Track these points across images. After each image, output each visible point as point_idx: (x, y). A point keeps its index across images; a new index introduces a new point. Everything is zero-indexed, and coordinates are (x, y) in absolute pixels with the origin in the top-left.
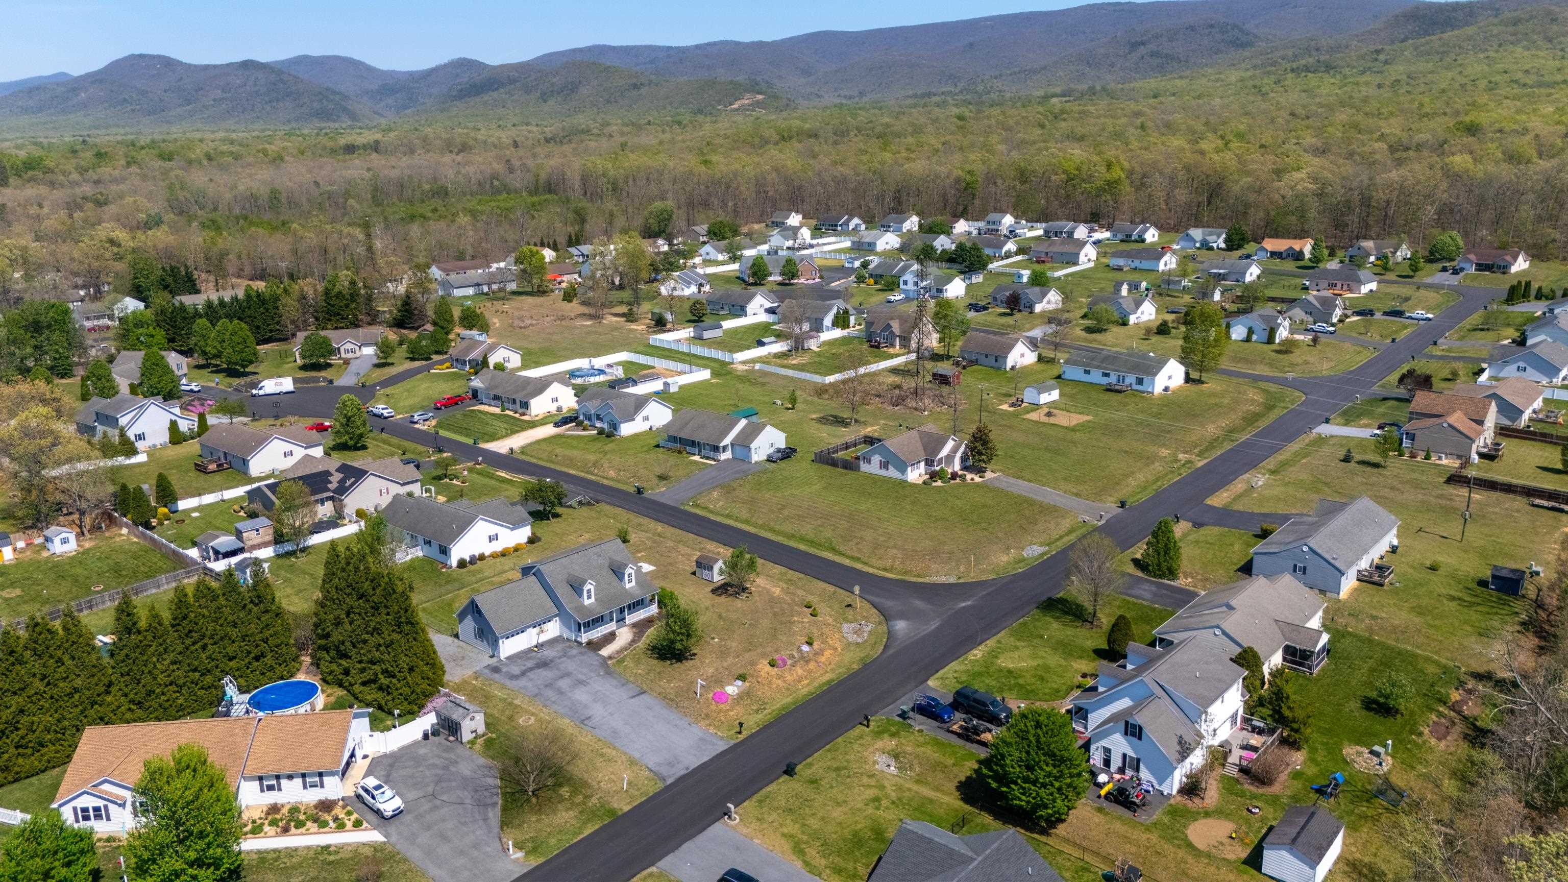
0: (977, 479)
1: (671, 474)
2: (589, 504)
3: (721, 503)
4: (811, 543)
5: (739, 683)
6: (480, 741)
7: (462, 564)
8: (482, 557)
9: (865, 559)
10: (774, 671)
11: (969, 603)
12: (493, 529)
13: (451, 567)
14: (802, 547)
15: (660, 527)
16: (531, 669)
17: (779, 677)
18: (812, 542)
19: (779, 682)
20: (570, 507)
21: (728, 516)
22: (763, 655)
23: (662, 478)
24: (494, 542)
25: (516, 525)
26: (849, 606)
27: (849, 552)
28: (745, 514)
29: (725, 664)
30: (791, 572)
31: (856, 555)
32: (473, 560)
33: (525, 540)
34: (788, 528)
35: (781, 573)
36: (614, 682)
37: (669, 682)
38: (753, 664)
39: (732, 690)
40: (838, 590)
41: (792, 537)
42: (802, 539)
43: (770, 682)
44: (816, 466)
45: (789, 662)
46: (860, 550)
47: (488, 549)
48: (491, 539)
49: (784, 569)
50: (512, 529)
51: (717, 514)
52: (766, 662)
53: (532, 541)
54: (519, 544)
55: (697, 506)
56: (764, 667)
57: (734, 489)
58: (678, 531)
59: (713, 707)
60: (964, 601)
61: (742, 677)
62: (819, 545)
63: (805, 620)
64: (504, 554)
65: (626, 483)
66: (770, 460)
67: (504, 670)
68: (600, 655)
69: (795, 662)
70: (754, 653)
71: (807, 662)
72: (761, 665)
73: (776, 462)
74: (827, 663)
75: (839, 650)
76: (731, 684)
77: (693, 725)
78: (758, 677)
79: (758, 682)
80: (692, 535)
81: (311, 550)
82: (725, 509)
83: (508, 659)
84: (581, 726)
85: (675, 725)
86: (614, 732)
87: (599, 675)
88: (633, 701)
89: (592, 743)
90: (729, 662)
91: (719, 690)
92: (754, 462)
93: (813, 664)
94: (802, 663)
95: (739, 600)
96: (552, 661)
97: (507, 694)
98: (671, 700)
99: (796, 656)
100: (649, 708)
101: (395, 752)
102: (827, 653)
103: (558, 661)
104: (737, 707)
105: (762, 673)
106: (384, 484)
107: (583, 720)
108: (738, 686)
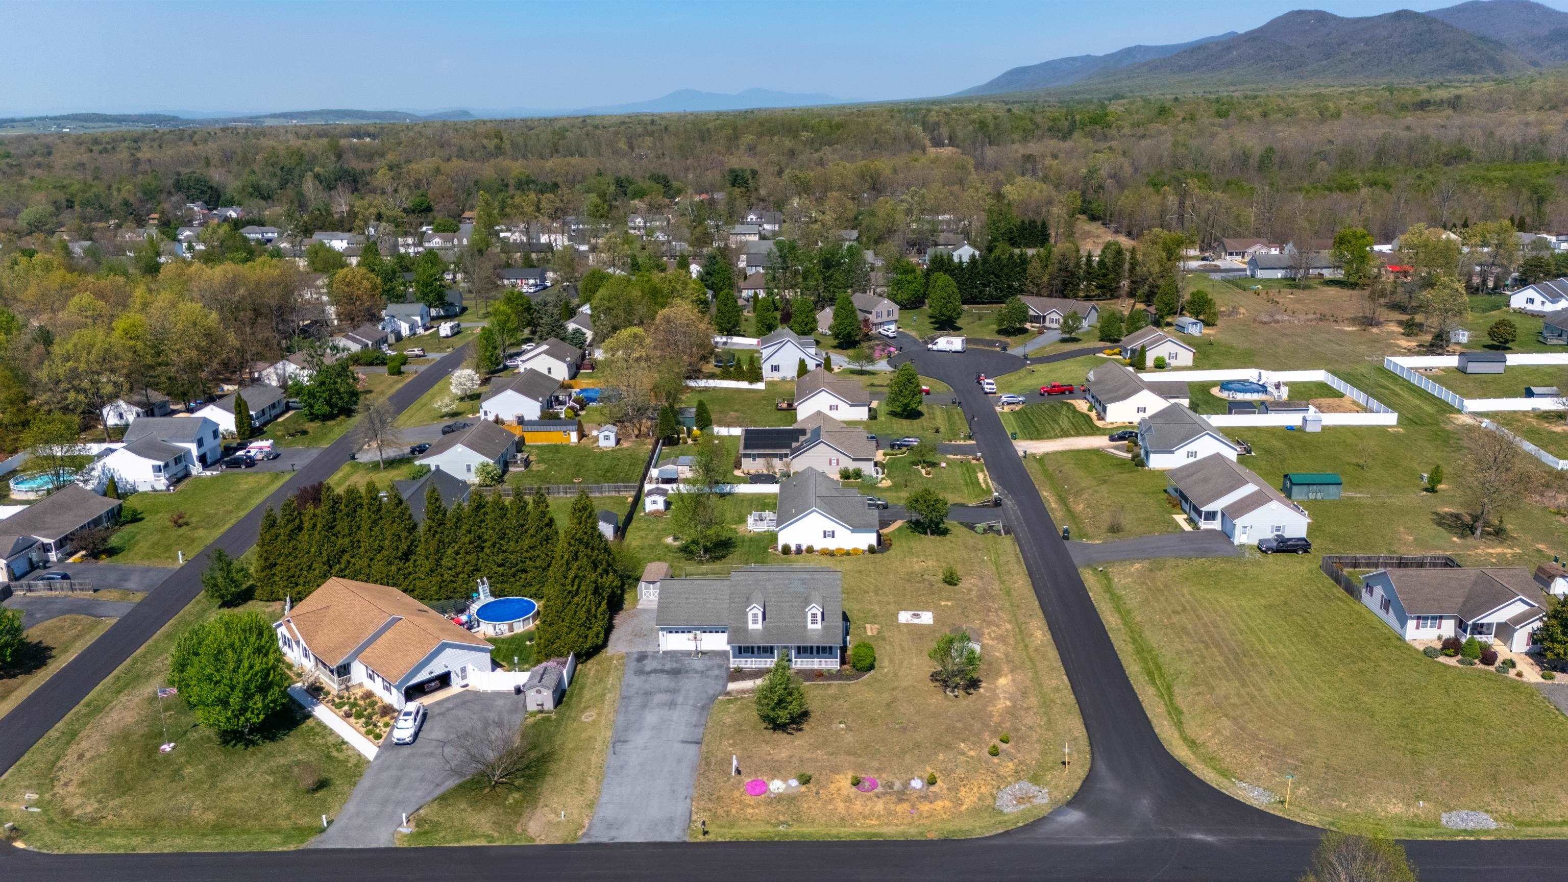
0: (1534, 679)
1: (1128, 528)
2: (996, 531)
3: (1128, 580)
5: (794, 783)
6: (539, 716)
7: (786, 550)
8: (810, 550)
10: (851, 791)
11: (1210, 839)
12: (830, 525)
13: (777, 550)
16: (662, 671)
17: (848, 800)
19: (842, 805)
20: (974, 528)
22: (858, 767)
23: (1115, 529)
24: (829, 539)
26: (1066, 763)
27: (1179, 701)
28: (1133, 602)
32: (799, 551)
33: (866, 547)
36: (694, 719)
38: (836, 770)
39: (776, 786)
40: (1083, 738)
43: (831, 800)
45: (879, 789)
46: (1196, 704)
47: (820, 544)
48: (826, 535)
49: (1064, 685)
50: (853, 532)
52: (850, 774)
53: (871, 550)
54: (856, 550)
55: (1101, 573)
56: (844, 782)
57: (1161, 569)
59: (736, 794)
60: (1209, 832)
61: (805, 780)
63: (972, 753)
64: (831, 554)
67: (645, 662)
68: (725, 686)
69: (884, 794)
70: (851, 758)
71: (901, 800)
72: (842, 776)
73: (1265, 552)
74: (925, 815)
75: (964, 807)
76: (785, 780)
77: (688, 800)
78: (824, 787)
79: (817, 793)
80: (1037, 603)
81: (728, 497)
82: (1125, 589)
83: (665, 653)
84: (610, 746)
85: (674, 792)
86: (622, 767)
87: (694, 706)
88: (678, 747)
89: (593, 766)
90: (814, 755)
91: (765, 779)
92: (1236, 543)
93: (906, 806)
94: (894, 798)
95: (943, 695)
96: (687, 672)
97: (613, 685)
98: (708, 764)
99: (895, 788)
100: (679, 761)
101: (485, 693)
102: (939, 804)
103: (691, 674)
104: (762, 808)
105: (832, 786)
106: (835, 455)
107: (619, 741)
108: (789, 786)
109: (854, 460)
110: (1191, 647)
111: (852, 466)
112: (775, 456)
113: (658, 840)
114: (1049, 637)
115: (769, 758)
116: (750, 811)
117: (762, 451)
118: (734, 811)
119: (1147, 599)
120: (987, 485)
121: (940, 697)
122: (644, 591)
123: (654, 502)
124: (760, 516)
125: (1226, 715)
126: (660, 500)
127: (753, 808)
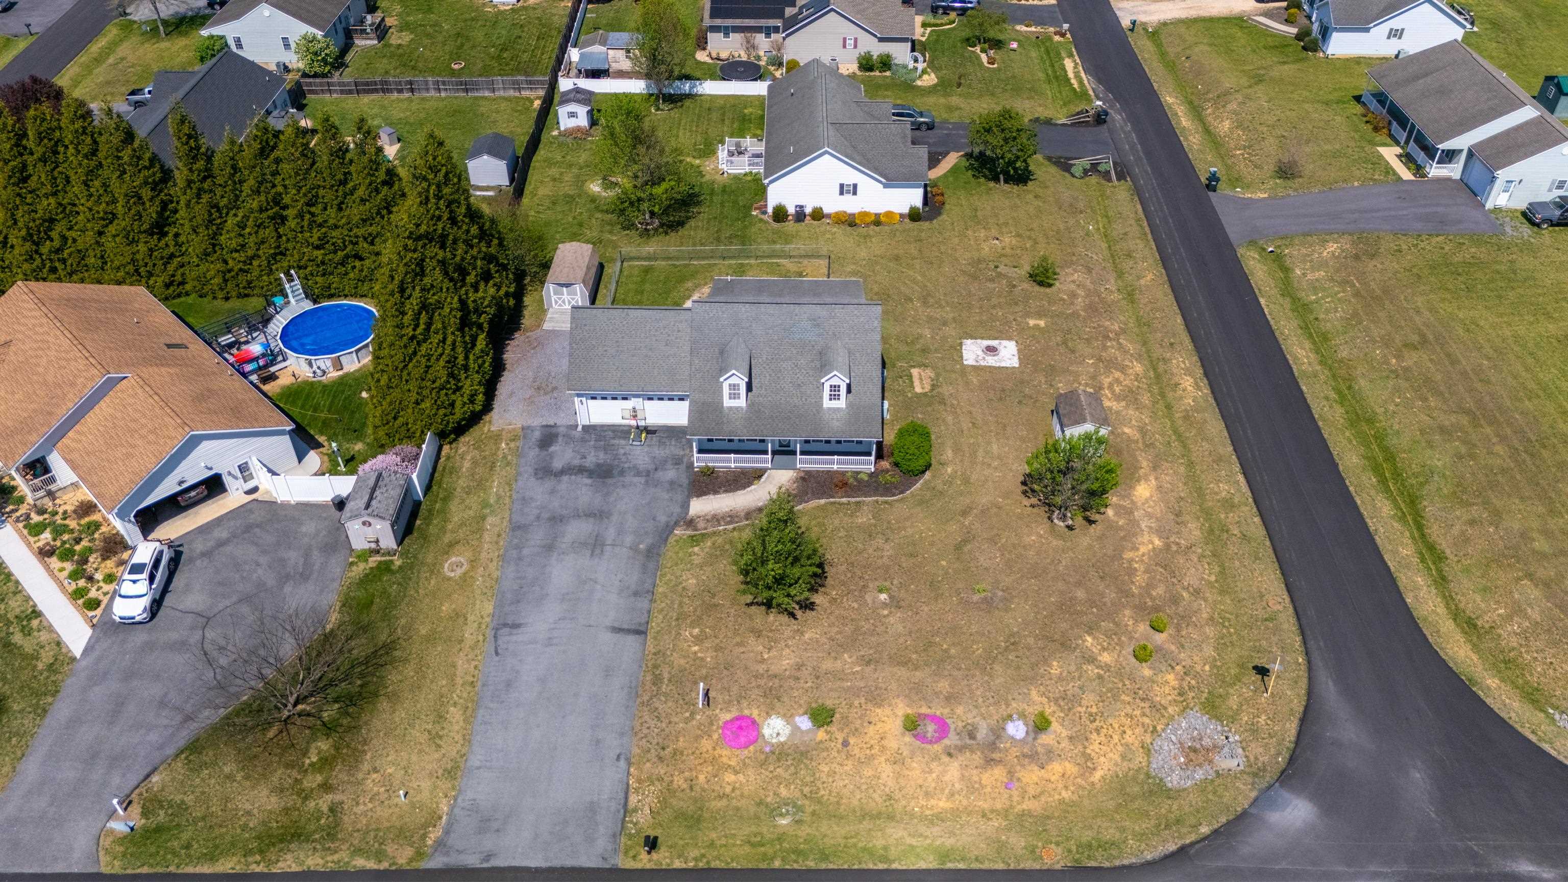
1: (1308, 171)
2: (1104, 174)
3: (1318, 275)
4: (1383, 458)
5: (804, 723)
6: (374, 560)
7: (780, 214)
8: (818, 214)
10: (904, 742)
11: (1547, 874)
12: (850, 175)
13: (765, 213)
15: (1150, 277)
16: (581, 470)
17: (898, 759)
18: (1390, 457)
19: (887, 770)
20: (1068, 168)
22: (916, 691)
23: (1286, 171)
24: (848, 197)
25: (891, 180)
26: (1262, 672)
27: (1434, 531)
28: (1335, 318)
29: (827, 665)
30: (1246, 509)
31: (1444, 545)
32: (800, 216)
33: (906, 210)
34: (1376, 396)
35: (1224, 501)
36: (633, 578)
37: (698, 640)
38: (876, 697)
39: (775, 728)
40: (1283, 615)
41: (1362, 420)
42: (1375, 438)
43: (871, 758)
45: (952, 740)
47: (834, 204)
48: (842, 190)
50: (886, 186)
51: (1287, 293)
52: (902, 709)
53: (914, 216)
54: (889, 214)
55: (1275, 257)
56: (890, 719)
57: (1376, 255)
59: (706, 744)
60: (1541, 856)
61: (824, 715)
63: (1106, 658)
64: (849, 221)
65: (1217, 156)
66: (1529, 216)
67: (553, 449)
68: (686, 506)
69: (961, 749)
70: (902, 672)
71: (990, 762)
72: (888, 711)
73: (1538, 225)
74: (1031, 791)
75: (1098, 775)
76: (788, 718)
77: (622, 763)
78: (856, 732)
79: (845, 744)
80: (1179, 319)
81: (687, 103)
82: (1315, 290)
83: (586, 428)
84: (490, 633)
85: (598, 742)
86: (509, 684)
87: (634, 548)
88: (608, 637)
89: (459, 681)
90: (838, 664)
91: (755, 713)
92: (1489, 205)
93: (999, 773)
94: (977, 758)
95: (1046, 525)
96: (622, 473)
97: (499, 497)
98: (657, 680)
99: (980, 736)
100: (608, 672)
101: (285, 506)
102: (1056, 768)
103: (628, 479)
104: (750, 772)
105: (871, 730)
106: (851, 31)
107: (505, 625)
108: (796, 728)
109: (881, 40)
110: (1448, 420)
111: (877, 49)
112: (758, 29)
113: (569, 863)
114: (1207, 391)
115: (761, 668)
116: (730, 777)
117: (738, 22)
118: (702, 778)
119: (1355, 314)
120: (1081, 82)
121: (1042, 529)
122: (554, 298)
123: (572, 115)
124: (738, 145)
125: (1530, 576)
126: (582, 111)
127: (736, 773)
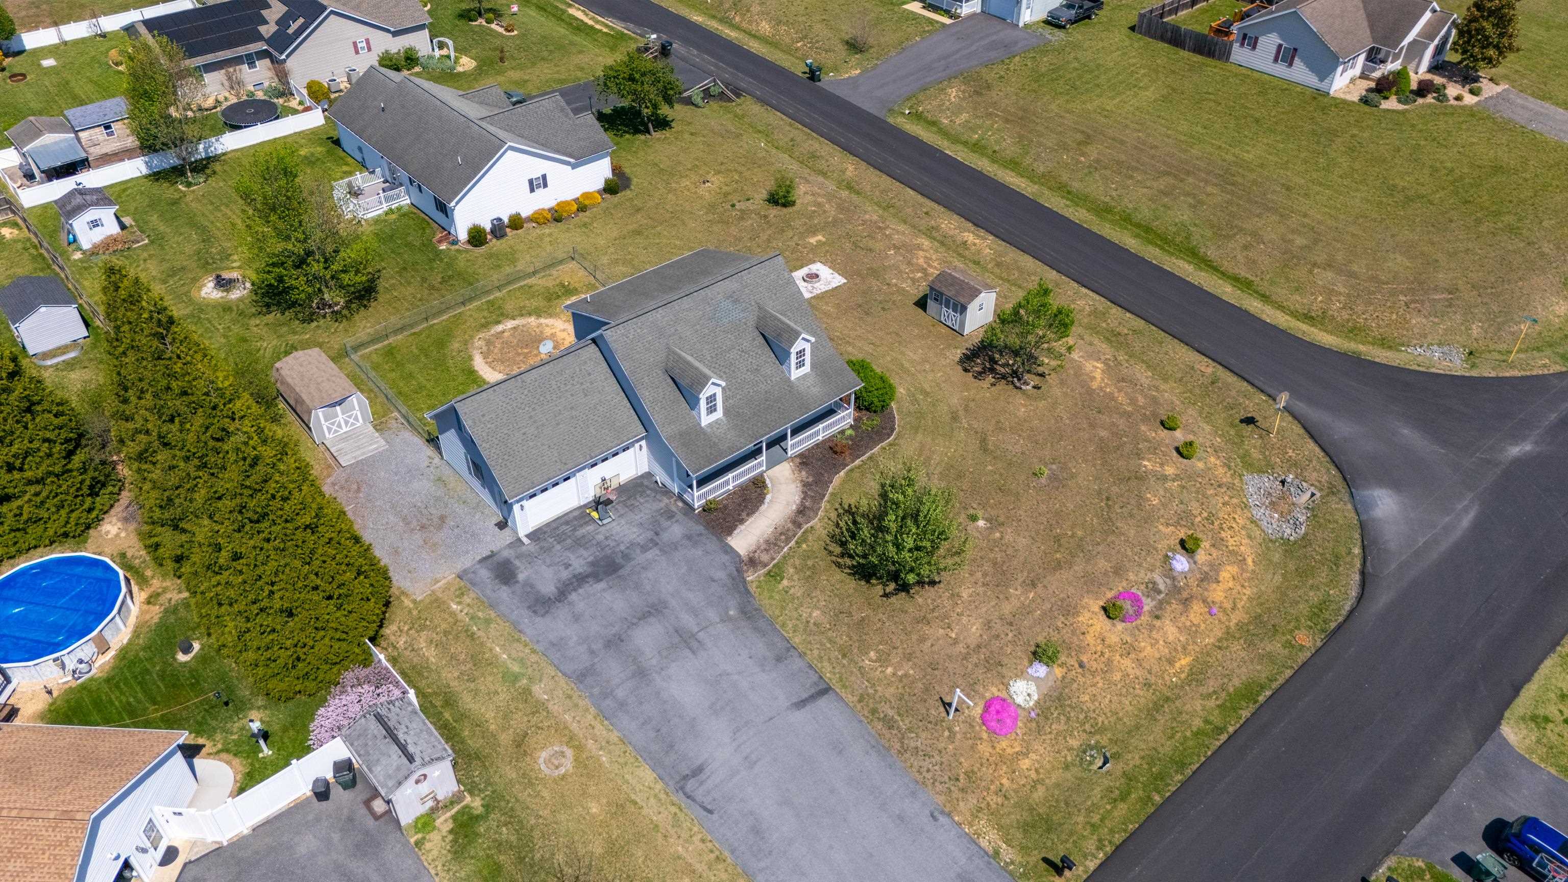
0: (1469, 100)
1: (871, 41)
2: (722, 96)
3: (964, 116)
4: (1146, 231)
5: (1040, 670)
6: (444, 820)
7: (477, 237)
8: (516, 222)
9: (1264, 287)
10: (1116, 632)
12: (537, 167)
13: (455, 242)
14: (1131, 242)
15: (851, 167)
16: (580, 580)
17: (1129, 649)
18: (1148, 229)
19: (1127, 663)
20: (689, 102)
21: (977, 148)
22: (1091, 583)
23: (854, 46)
24: (540, 192)
25: (581, 157)
26: (1250, 421)
28: (1008, 146)
29: (1007, 608)
30: (1115, 311)
31: (1243, 273)
32: (499, 230)
33: (600, 185)
34: (1096, 188)
35: (1094, 312)
36: (760, 647)
37: (884, 659)
38: (1069, 610)
39: (1024, 691)
40: (1221, 372)
41: (1103, 211)
42: (1126, 220)
43: (1109, 663)
44: (1140, 41)
45: (1148, 604)
46: (1251, 263)
47: (528, 205)
48: (533, 186)
49: (1100, 303)
50: (574, 167)
51: (955, 140)
52: (1094, 604)
53: (610, 189)
54: (586, 195)
55: (917, 116)
56: (1092, 620)
57: (989, 87)
58: (886, 181)
59: (984, 748)
60: (1516, 438)
61: (1046, 652)
62: (1163, 241)
63: (1170, 470)
64: (556, 216)
65: (788, 51)
66: (1053, 22)
67: (521, 577)
68: (729, 550)
69: (1160, 605)
70: (1065, 574)
71: (1186, 603)
72: (1087, 615)
74: (1228, 605)
75: (1249, 561)
76: (1021, 674)
77: (942, 819)
78: (1081, 649)
79: (1081, 665)
80: (911, 192)
81: (217, 167)
82: (973, 130)
83: (534, 536)
84: (679, 798)
85: (901, 818)
86: (756, 831)
87: (725, 619)
88: (799, 716)
89: (700, 867)
90: (1015, 602)
91: (994, 691)
92: (1021, 24)
93: (1197, 607)
94: (1175, 606)
95: (1019, 394)
96: (626, 557)
97: (522, 661)
98: (889, 724)
99: (1162, 587)
100: (839, 749)
101: (239, 844)
102: (1224, 575)
103: (640, 558)
104: (1036, 746)
105: (1089, 639)
106: (360, 33)
107: (685, 778)
108: (1036, 680)
109: (395, 34)
110: (1160, 185)
111: (396, 45)
112: (238, 60)
114: (991, 237)
115: (960, 648)
116: (1025, 763)
118: (1005, 781)
119: (1021, 137)
120: (607, 26)
122: (325, 425)
123: (95, 224)
124: (350, 185)
126: (107, 215)
127: (1026, 755)
